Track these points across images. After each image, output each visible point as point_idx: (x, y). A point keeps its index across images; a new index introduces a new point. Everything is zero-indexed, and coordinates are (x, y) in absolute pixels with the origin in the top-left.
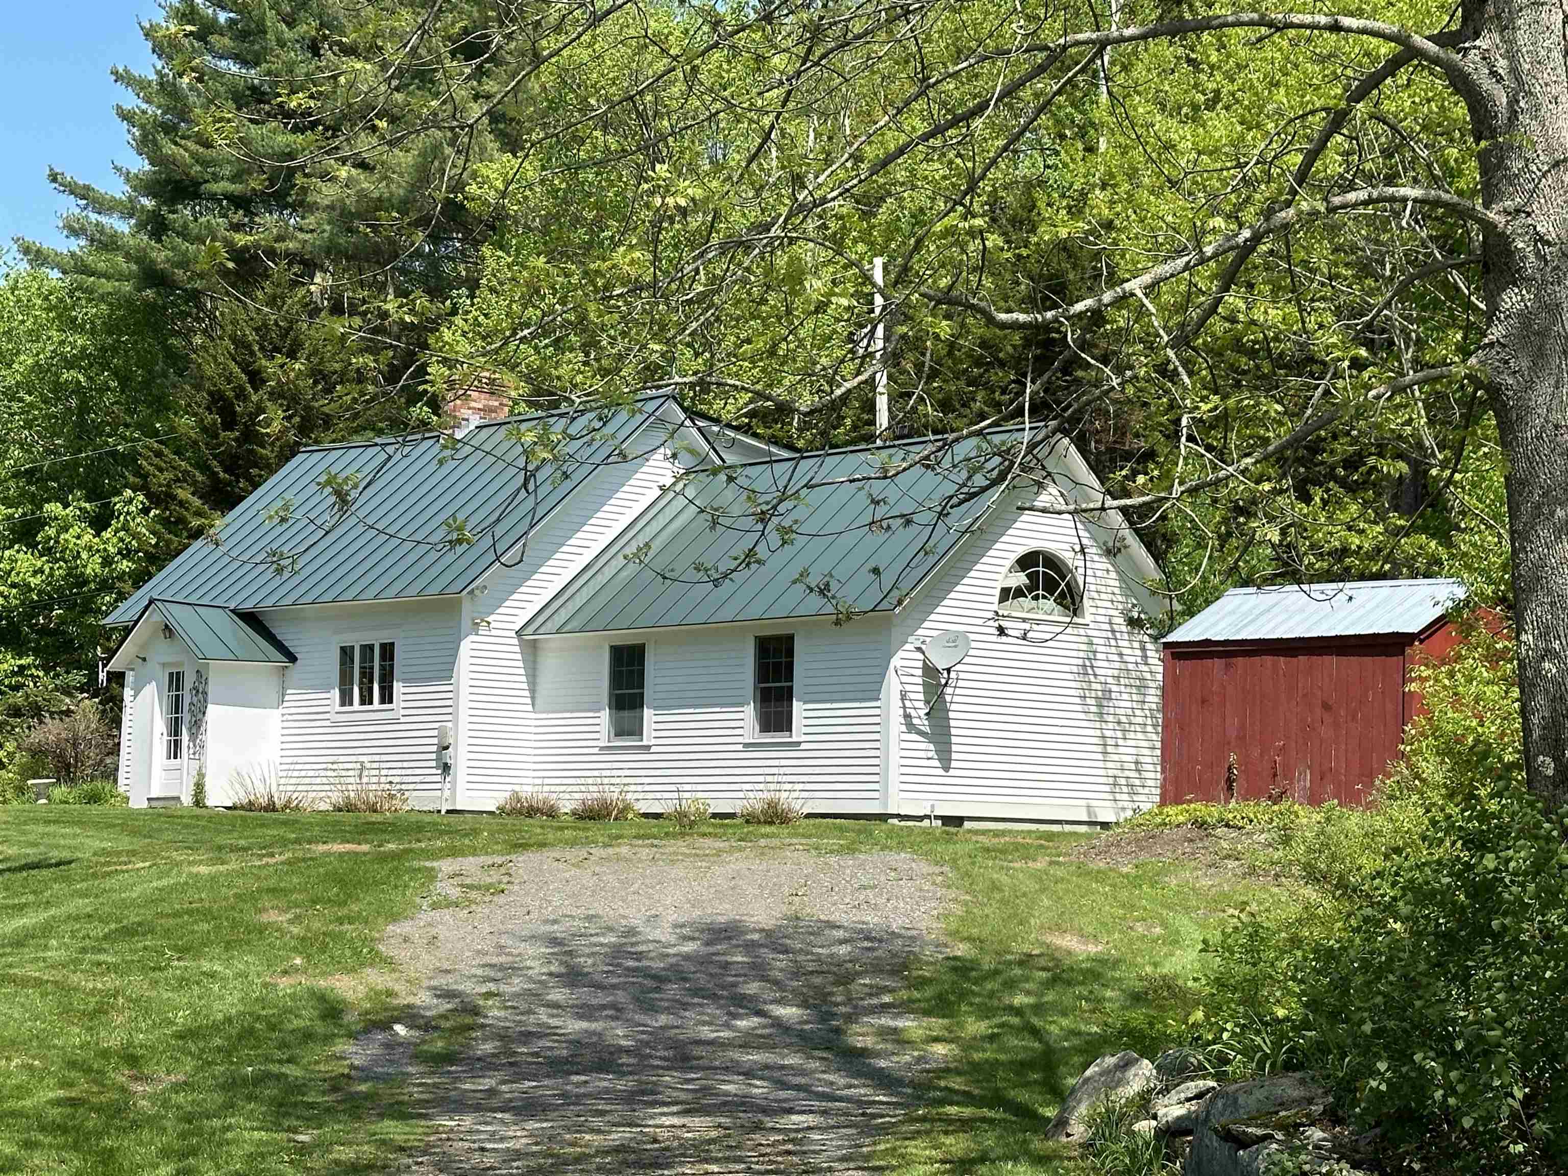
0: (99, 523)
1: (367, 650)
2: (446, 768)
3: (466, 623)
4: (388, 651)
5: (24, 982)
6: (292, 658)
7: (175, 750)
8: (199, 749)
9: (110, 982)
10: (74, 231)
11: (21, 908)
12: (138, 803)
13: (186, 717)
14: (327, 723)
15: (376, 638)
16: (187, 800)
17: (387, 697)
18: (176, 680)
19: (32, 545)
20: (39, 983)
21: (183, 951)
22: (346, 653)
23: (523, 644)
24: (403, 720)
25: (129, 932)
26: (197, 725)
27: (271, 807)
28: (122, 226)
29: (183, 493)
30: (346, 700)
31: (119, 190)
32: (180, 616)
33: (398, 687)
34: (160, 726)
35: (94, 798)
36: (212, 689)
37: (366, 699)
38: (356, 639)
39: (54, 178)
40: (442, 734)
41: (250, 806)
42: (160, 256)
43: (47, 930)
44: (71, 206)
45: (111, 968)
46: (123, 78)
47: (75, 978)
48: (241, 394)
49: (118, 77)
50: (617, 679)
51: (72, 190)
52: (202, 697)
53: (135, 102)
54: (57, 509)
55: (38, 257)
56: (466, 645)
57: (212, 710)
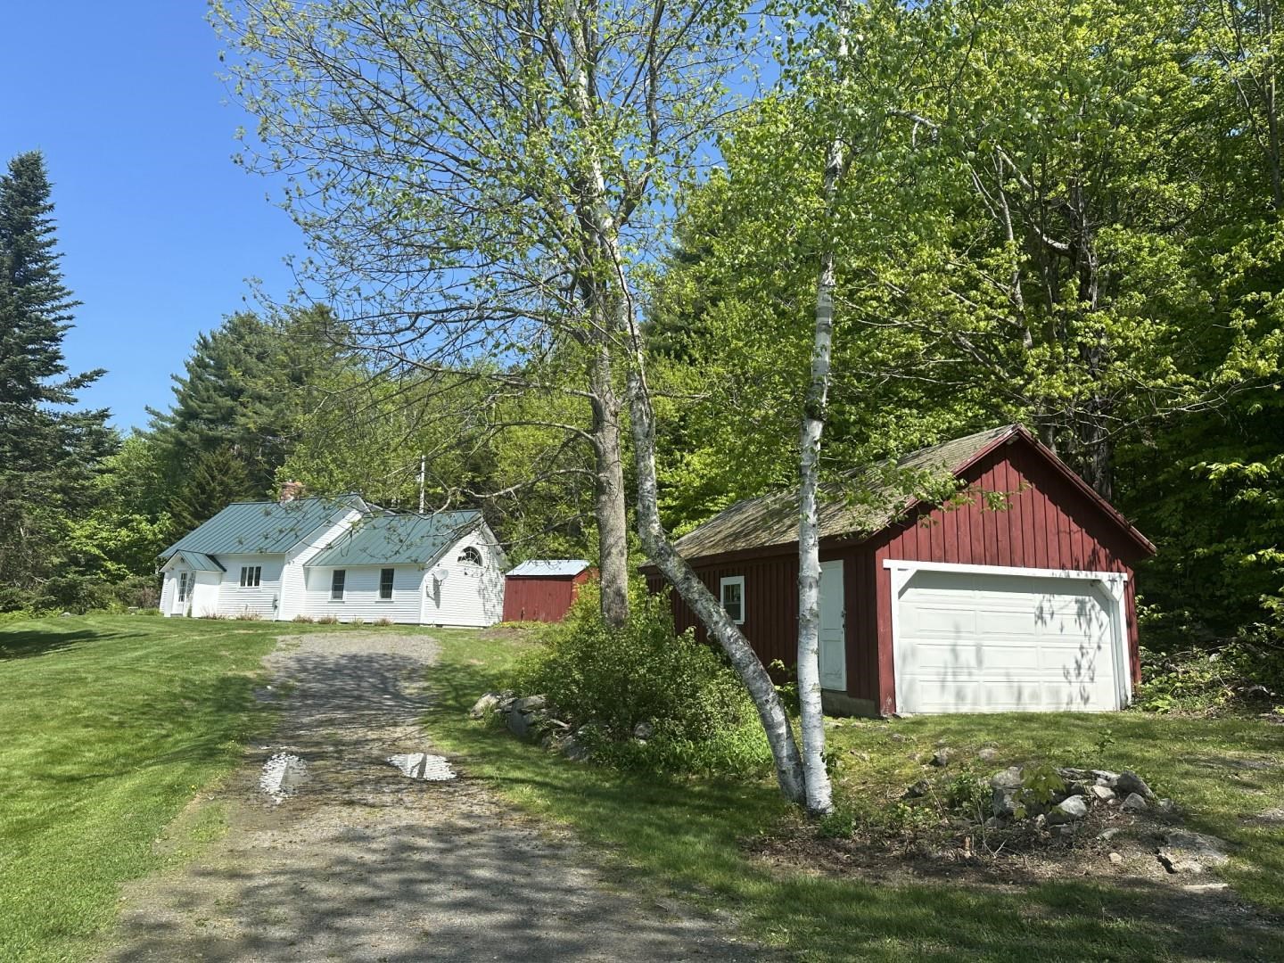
0: (152, 522)
1: (251, 569)
2: (276, 607)
3: (286, 561)
4: (259, 569)
5: (144, 672)
6: (225, 570)
7: (182, 599)
8: (190, 599)
9: (173, 672)
10: (153, 426)
11: (136, 649)
12: (167, 615)
13: (187, 588)
14: (236, 592)
15: (255, 565)
16: (185, 615)
17: (257, 584)
18: (184, 576)
19: (127, 527)
20: (149, 672)
21: (195, 664)
22: (244, 570)
23: (305, 569)
24: (262, 591)
25: (176, 657)
26: (190, 591)
27: (214, 618)
28: (168, 425)
29: (185, 514)
30: (243, 584)
31: (170, 414)
32: (188, 556)
33: (261, 582)
34: (177, 591)
35: (152, 613)
36: (196, 579)
37: (250, 584)
38: (248, 566)
39: (147, 409)
40: (275, 596)
41: (207, 618)
42: (184, 437)
43: (147, 656)
44: (152, 418)
45: (173, 668)
46: (175, 378)
47: (161, 671)
48: (209, 484)
49: (173, 378)
50: (335, 581)
51: (153, 413)
52: (193, 581)
53: (179, 387)
54: (137, 517)
55: (139, 433)
56: (286, 568)
57: (197, 586)
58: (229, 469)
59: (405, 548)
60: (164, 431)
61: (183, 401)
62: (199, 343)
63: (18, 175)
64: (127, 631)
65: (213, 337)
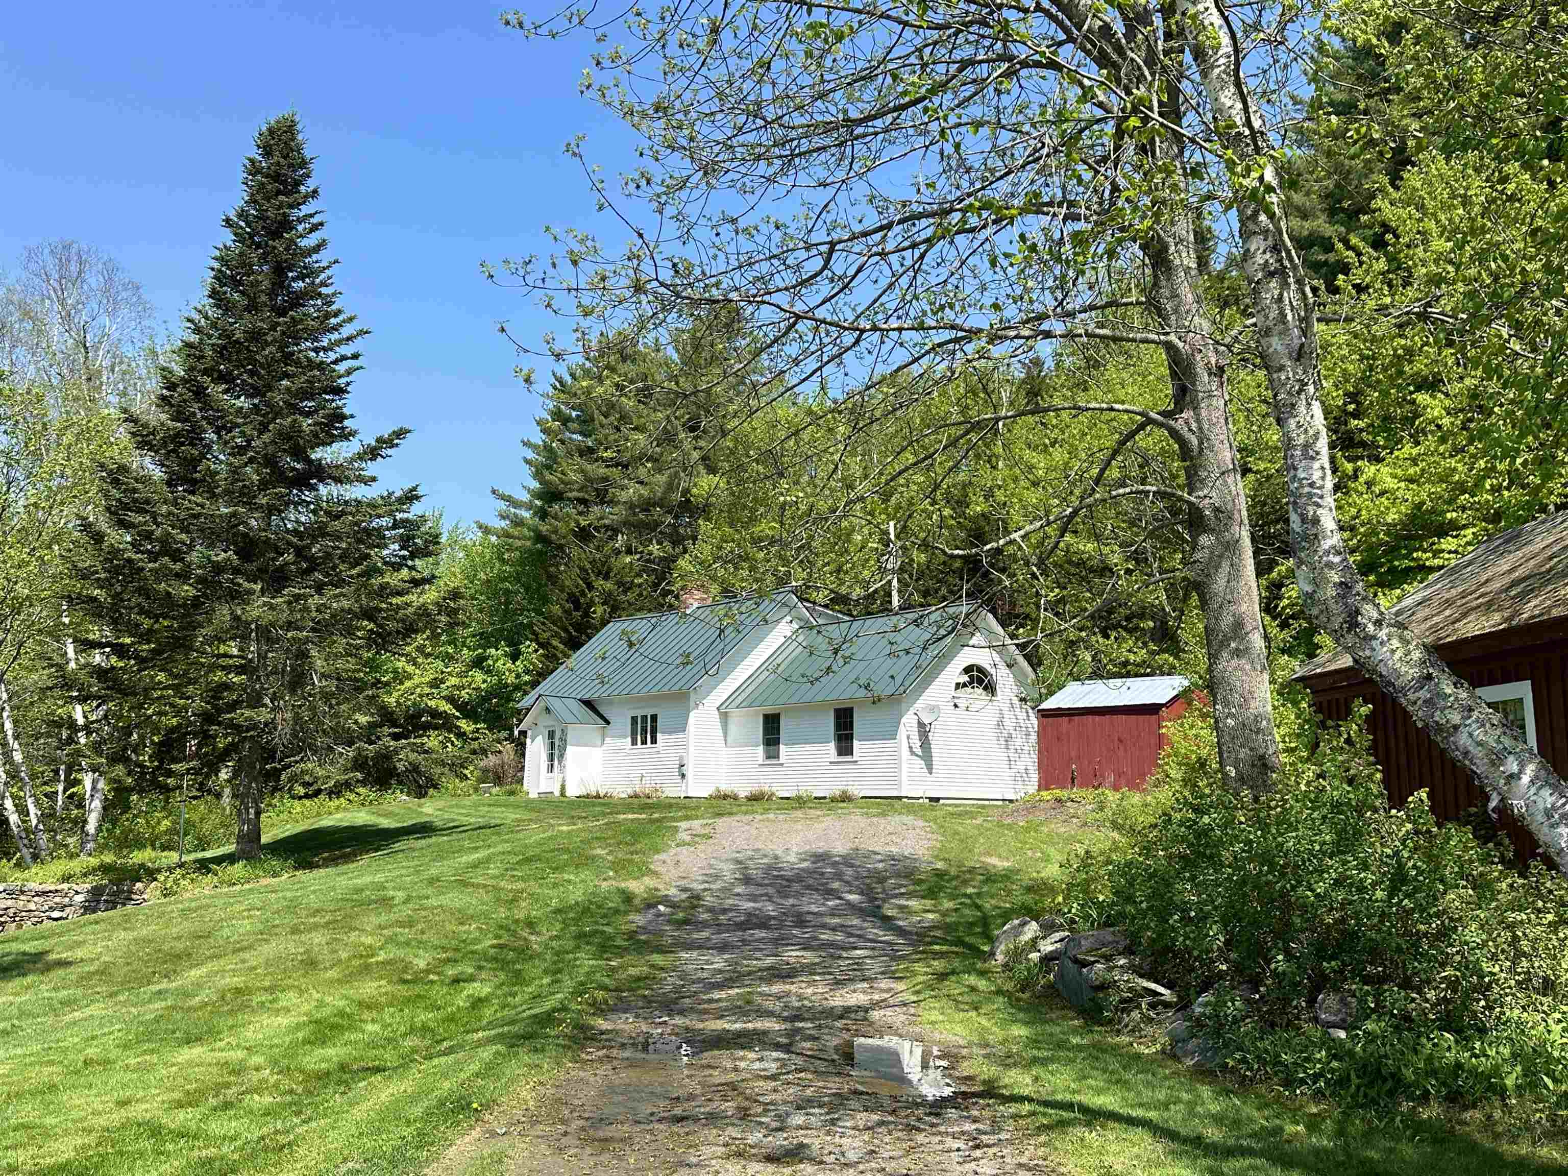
0: (514, 657)
1: (644, 718)
2: (683, 776)
3: (692, 704)
4: (654, 718)
5: (478, 886)
6: (608, 723)
7: (551, 768)
8: (562, 768)
9: (520, 885)
10: (503, 518)
11: (476, 849)
12: (533, 795)
13: (556, 752)
14: (625, 754)
15: (649, 712)
16: (557, 793)
17: (654, 741)
18: (551, 735)
19: (482, 668)
20: (485, 886)
21: (555, 870)
22: (634, 720)
23: (721, 714)
24: (662, 752)
25: (528, 860)
26: (561, 756)
27: (598, 796)
28: (527, 515)
29: (555, 642)
30: (634, 742)
31: (525, 497)
32: (555, 704)
33: (659, 735)
34: (544, 757)
35: (512, 793)
36: (569, 738)
37: (644, 742)
38: (639, 713)
39: (494, 492)
40: (681, 758)
41: (588, 796)
42: (544, 528)
43: (488, 860)
44: (502, 505)
45: (522, 879)
46: (526, 444)
47: (502, 884)
48: (583, 594)
49: (525, 444)
50: (766, 731)
51: (503, 497)
52: (564, 740)
53: (530, 455)
54: (493, 651)
55: (486, 530)
56: (692, 714)
57: (569, 749)
58: (610, 569)
59: (841, 662)
60: (518, 522)
61: (538, 475)
62: (555, 388)
63: (267, 152)
64: (472, 820)
65: (572, 375)
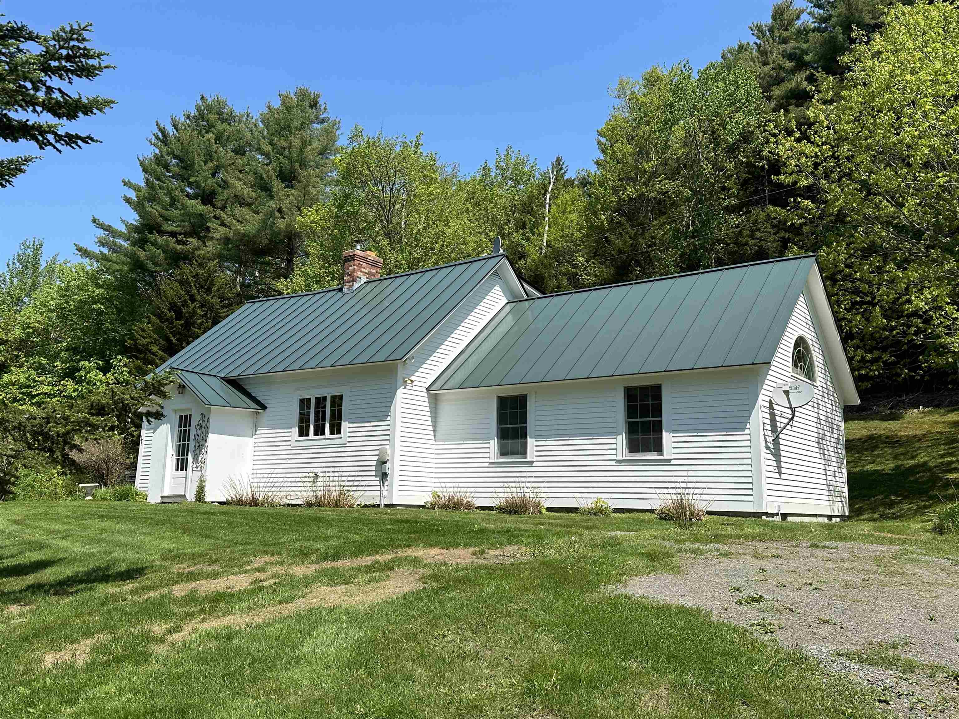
0: (105, 370)
1: (321, 401)
2: (384, 476)
3: (400, 380)
4: (337, 401)
6: (264, 407)
7: (182, 465)
8: (200, 464)
10: (102, 243)
12: (154, 498)
13: (192, 443)
14: (289, 448)
15: (328, 392)
16: (191, 497)
17: (336, 429)
18: (185, 421)
22: (304, 403)
23: (430, 396)
24: (348, 444)
26: (200, 447)
27: (254, 502)
28: (125, 244)
29: (155, 349)
30: (303, 432)
31: (122, 228)
32: (192, 380)
33: (345, 425)
34: (171, 450)
35: (124, 496)
36: (212, 425)
37: (319, 431)
38: (312, 394)
39: (94, 221)
40: (382, 453)
41: (240, 502)
42: (142, 254)
44: (101, 233)
46: (127, 184)
48: (185, 304)
49: (125, 184)
50: (502, 418)
51: (102, 226)
52: (204, 430)
53: (132, 195)
54: (86, 363)
55: (85, 253)
56: (400, 392)
57: (212, 437)
58: (212, 284)
60: (115, 248)
61: (138, 206)
62: (157, 138)
65: (175, 126)
